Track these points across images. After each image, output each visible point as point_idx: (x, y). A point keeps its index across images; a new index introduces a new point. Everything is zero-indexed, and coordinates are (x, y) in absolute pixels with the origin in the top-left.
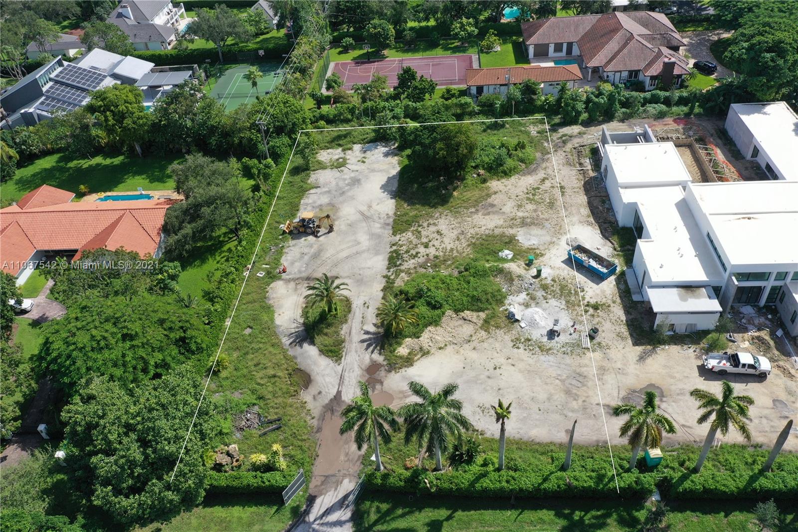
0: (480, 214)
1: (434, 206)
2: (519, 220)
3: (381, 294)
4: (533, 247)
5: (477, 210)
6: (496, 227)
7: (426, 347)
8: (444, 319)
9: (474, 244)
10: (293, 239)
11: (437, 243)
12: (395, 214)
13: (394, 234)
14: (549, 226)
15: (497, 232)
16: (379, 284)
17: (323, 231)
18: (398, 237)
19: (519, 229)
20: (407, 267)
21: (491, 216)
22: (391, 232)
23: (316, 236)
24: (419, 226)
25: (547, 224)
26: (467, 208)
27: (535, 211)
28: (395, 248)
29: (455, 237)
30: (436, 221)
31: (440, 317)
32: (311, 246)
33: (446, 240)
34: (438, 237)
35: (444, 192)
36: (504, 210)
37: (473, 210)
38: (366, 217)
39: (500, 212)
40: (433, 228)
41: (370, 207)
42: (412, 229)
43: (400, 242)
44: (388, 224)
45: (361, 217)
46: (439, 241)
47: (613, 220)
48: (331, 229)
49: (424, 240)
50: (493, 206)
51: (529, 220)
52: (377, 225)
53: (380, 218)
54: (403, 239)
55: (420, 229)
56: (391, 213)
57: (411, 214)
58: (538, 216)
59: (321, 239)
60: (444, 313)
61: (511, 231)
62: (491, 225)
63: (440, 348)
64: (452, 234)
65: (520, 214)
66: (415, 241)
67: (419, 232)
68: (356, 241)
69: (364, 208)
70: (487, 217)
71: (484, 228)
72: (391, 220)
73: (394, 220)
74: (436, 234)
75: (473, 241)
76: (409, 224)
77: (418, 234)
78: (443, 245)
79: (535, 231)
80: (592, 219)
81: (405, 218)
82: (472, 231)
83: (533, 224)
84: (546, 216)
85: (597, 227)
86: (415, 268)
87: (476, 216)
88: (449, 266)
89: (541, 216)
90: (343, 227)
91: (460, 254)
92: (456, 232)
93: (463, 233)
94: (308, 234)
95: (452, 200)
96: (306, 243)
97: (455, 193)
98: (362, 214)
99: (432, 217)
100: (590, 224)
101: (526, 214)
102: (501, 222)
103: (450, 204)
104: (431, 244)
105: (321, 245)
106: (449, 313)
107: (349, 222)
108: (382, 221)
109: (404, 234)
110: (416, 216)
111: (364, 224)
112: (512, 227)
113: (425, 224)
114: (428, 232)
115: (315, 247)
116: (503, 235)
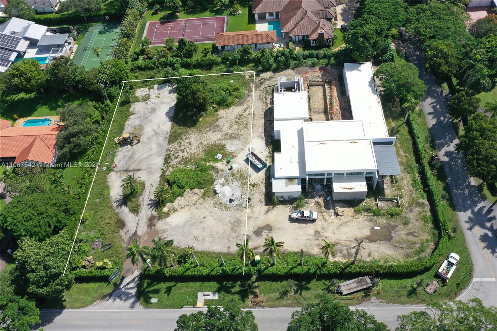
0: (211, 131)
1: (189, 127)
2: (229, 136)
3: (159, 179)
4: (233, 152)
5: (210, 129)
6: (217, 140)
7: (175, 207)
8: (185, 193)
9: (205, 150)
10: (120, 147)
11: (188, 149)
12: (171, 131)
13: (169, 144)
14: (242, 139)
15: (218, 142)
16: (159, 174)
17: (135, 142)
18: (171, 145)
19: (228, 141)
20: (173, 164)
21: (216, 133)
22: (168, 142)
23: (132, 146)
24: (181, 139)
25: (241, 138)
26: (205, 128)
27: (238, 129)
28: (168, 152)
29: (197, 146)
30: (189, 136)
31: (183, 193)
32: (129, 151)
33: (193, 148)
34: (189, 146)
35: (195, 118)
36: (223, 129)
37: (208, 129)
38: (156, 134)
39: (221, 131)
40: (187, 141)
41: (159, 127)
42: (178, 141)
43: (171, 149)
44: (166, 138)
45: (154, 133)
46: (189, 148)
47: (273, 135)
48: (139, 141)
49: (183, 148)
50: (218, 126)
51: (233, 135)
52: (162, 138)
53: (163, 134)
54: (172, 147)
55: (181, 141)
56: (169, 131)
57: (178, 132)
58: (238, 133)
59: (134, 147)
60: (185, 190)
61: (224, 142)
62: (215, 139)
63: (182, 208)
64: (196, 144)
65: (230, 132)
66: (178, 148)
67: (181, 143)
68: (150, 148)
69: (156, 128)
70: (214, 133)
71: (211, 140)
72: (169, 135)
73: (170, 135)
74: (188, 144)
75: (205, 148)
76: (176, 138)
77: (180, 144)
78: (191, 151)
79: (236, 142)
80: (263, 135)
81: (175, 134)
82: (206, 142)
83: (235, 138)
84: (242, 133)
85: (264, 140)
86: (176, 164)
87: (209, 133)
88: (193, 163)
89: (240, 133)
90: (145, 140)
91: (198, 156)
92: (198, 143)
93: (201, 143)
94: (128, 144)
95: (198, 123)
96: (127, 149)
97: (201, 119)
98: (155, 131)
99: (188, 133)
100: (262, 138)
101: (233, 132)
102: (220, 137)
103: (197, 126)
104: (185, 150)
105: (134, 151)
106: (188, 190)
107: (148, 136)
108: (164, 136)
109: (173, 144)
110: (180, 133)
111: (155, 138)
112: (225, 140)
113: (184, 138)
114: (185, 143)
115: (131, 151)
116: (219, 145)
